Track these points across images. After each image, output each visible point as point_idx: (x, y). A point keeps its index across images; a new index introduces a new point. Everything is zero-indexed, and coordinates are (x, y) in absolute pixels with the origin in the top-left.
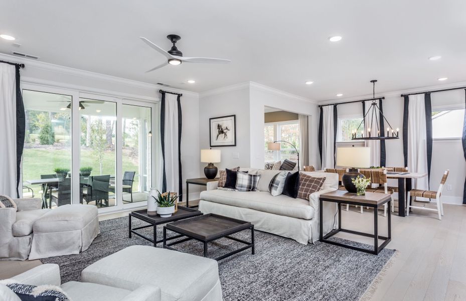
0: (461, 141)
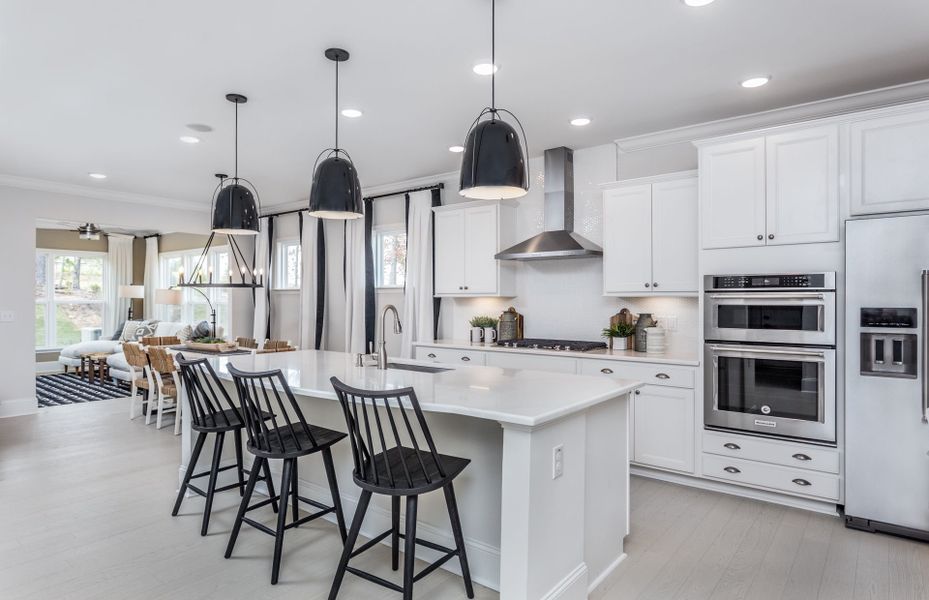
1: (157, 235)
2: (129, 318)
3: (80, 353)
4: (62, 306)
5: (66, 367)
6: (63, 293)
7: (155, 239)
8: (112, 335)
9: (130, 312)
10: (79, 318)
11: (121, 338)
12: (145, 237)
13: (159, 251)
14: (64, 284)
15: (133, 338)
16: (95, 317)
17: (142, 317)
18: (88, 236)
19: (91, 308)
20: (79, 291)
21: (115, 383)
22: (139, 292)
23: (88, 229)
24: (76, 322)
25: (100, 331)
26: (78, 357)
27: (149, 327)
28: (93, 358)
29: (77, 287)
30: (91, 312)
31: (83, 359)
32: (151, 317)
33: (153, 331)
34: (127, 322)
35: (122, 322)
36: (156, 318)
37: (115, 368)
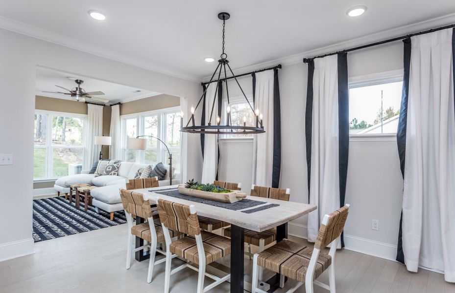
0: (395, 139)
1: (119, 103)
2: (100, 159)
3: (69, 183)
4: (55, 150)
5: (59, 193)
6: (56, 143)
7: (118, 106)
8: (89, 170)
9: (101, 154)
10: (65, 157)
11: (96, 172)
12: (111, 105)
13: (120, 115)
14: (57, 139)
15: (104, 172)
16: (73, 156)
17: (108, 158)
18: (77, 98)
19: (71, 151)
20: (65, 142)
21: (97, 210)
22: (108, 141)
23: (78, 92)
24: (63, 159)
25: (81, 167)
26: (68, 187)
27: (115, 165)
28: (79, 189)
29: (64, 140)
30: (71, 153)
31: (71, 189)
32: (114, 158)
33: (118, 168)
34: (100, 161)
35: (95, 161)
36: (118, 159)
37: (97, 199)
